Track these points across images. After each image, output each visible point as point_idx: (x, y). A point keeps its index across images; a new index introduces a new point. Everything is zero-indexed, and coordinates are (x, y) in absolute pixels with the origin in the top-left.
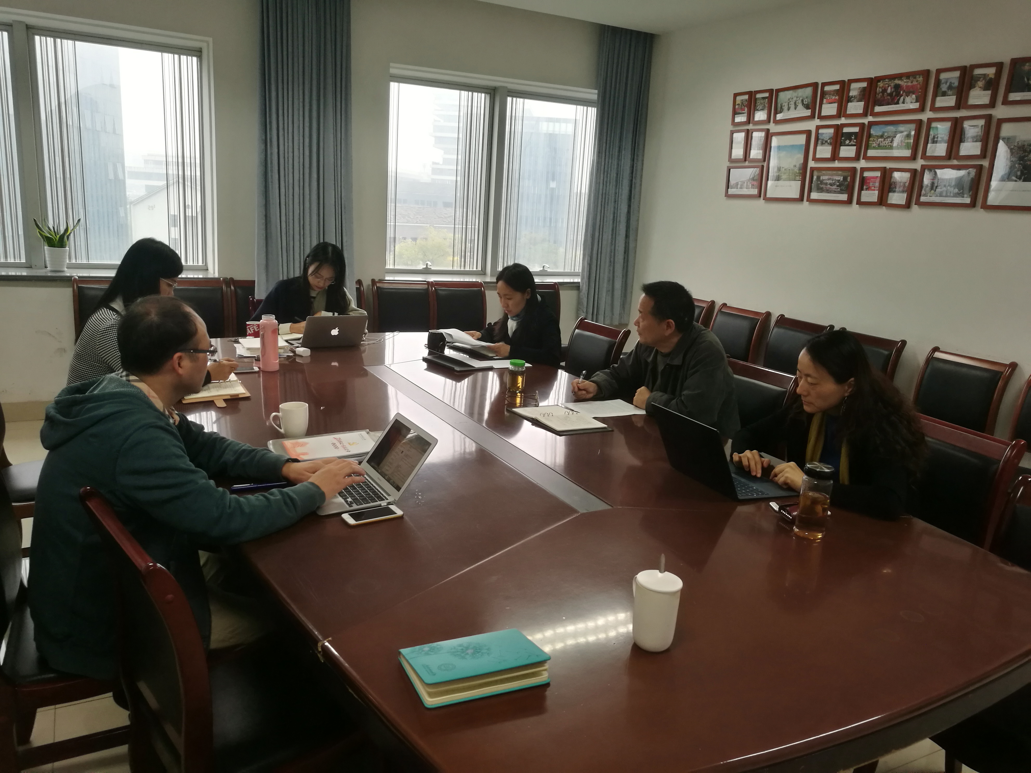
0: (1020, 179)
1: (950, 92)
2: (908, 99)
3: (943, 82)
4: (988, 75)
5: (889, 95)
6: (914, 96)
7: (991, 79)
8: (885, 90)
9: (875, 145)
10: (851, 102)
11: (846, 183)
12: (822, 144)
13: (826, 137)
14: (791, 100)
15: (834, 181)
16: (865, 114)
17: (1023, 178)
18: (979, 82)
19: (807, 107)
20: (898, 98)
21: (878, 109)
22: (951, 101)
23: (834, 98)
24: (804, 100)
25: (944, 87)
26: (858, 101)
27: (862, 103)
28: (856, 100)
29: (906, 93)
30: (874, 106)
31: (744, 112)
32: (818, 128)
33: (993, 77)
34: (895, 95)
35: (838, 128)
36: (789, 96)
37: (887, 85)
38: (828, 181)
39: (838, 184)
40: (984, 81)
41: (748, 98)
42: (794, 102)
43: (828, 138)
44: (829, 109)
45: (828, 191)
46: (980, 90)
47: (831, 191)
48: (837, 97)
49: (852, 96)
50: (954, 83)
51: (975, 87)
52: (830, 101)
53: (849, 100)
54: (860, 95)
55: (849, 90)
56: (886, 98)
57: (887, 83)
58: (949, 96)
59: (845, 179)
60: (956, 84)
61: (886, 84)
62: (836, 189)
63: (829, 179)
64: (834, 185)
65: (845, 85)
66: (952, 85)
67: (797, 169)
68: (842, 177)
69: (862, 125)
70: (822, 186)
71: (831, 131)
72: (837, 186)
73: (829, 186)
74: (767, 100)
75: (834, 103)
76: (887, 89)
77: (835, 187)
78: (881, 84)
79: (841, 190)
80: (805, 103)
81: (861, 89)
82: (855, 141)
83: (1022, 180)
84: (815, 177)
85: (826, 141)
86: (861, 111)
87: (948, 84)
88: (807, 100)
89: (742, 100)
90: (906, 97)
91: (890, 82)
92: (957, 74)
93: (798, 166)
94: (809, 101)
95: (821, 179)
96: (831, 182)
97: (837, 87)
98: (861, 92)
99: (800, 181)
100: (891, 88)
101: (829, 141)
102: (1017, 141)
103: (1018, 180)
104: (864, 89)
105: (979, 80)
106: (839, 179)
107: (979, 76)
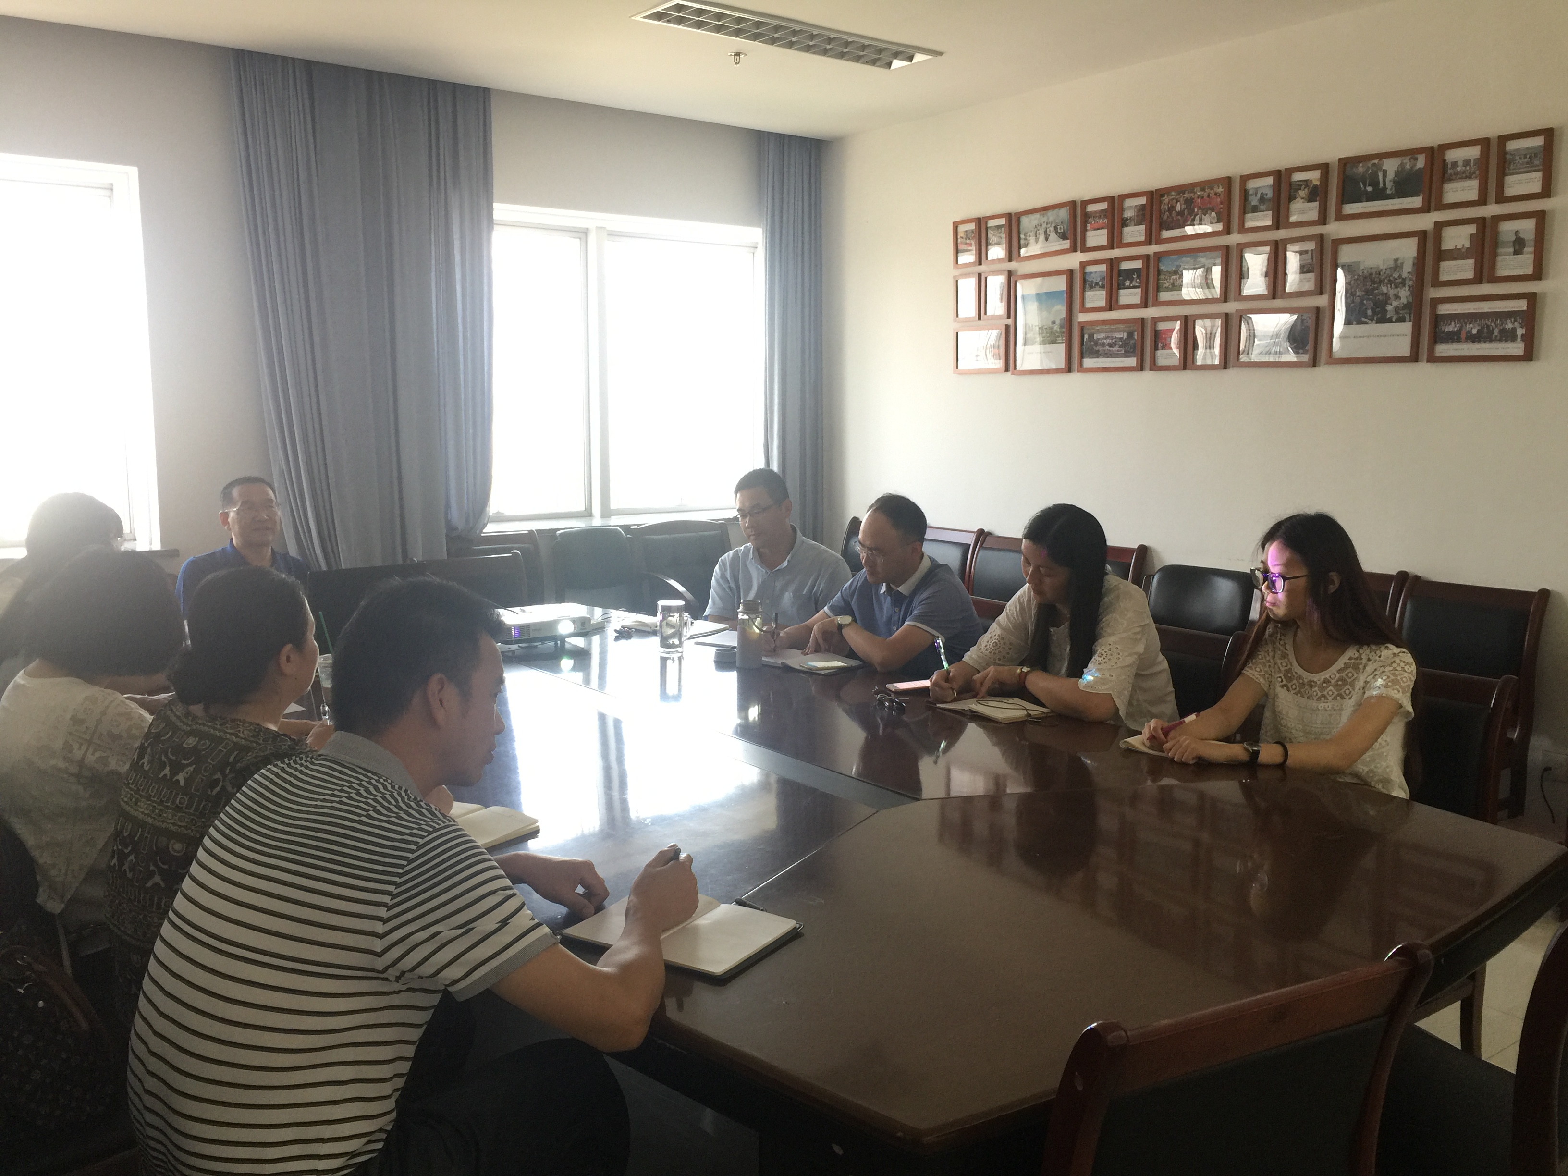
0: (1372, 320)
1: (1262, 207)
2: (1206, 218)
3: (1251, 192)
4: (1311, 181)
5: (1178, 214)
6: (1214, 214)
7: (1316, 187)
8: (1171, 208)
9: (1167, 285)
10: (1127, 226)
11: (1132, 342)
12: (1091, 287)
13: (1096, 279)
14: (1039, 228)
15: (1114, 340)
16: (1149, 242)
17: (1375, 318)
18: (1300, 191)
19: (1063, 236)
20: (1192, 217)
21: (1166, 234)
22: (1264, 219)
23: (1101, 221)
24: (1059, 227)
25: (1254, 201)
26: (1135, 225)
27: (1142, 228)
28: (1133, 223)
29: (1203, 210)
30: (1160, 230)
31: (970, 248)
32: (1083, 265)
33: (1318, 183)
34: (1187, 215)
35: (1112, 263)
36: (1035, 222)
37: (1175, 201)
38: (1105, 341)
39: (1120, 343)
40: (1306, 190)
41: (974, 228)
42: (1043, 230)
43: (1099, 279)
44: (1097, 237)
45: (1108, 355)
46: (1303, 202)
47: (1111, 354)
48: (1106, 221)
49: (1127, 218)
50: (1267, 194)
51: (1295, 198)
52: (1096, 226)
53: (1124, 223)
54: (1137, 216)
55: (1122, 210)
56: (1175, 219)
57: (1174, 197)
58: (1263, 211)
59: (1130, 335)
60: (1270, 194)
61: (1173, 199)
62: (1118, 351)
63: (1107, 338)
64: (1115, 345)
65: (1115, 203)
66: (1265, 196)
67: (1057, 326)
68: (1125, 335)
69: (1146, 258)
70: (1097, 348)
71: (1103, 268)
72: (1120, 347)
73: (1107, 348)
74: (1003, 229)
75: (1102, 228)
76: (1176, 206)
77: (1116, 348)
78: (1166, 199)
79: (1125, 351)
80: (1059, 231)
81: (1138, 207)
82: (1138, 280)
83: (1374, 322)
84: (1086, 336)
85: (1097, 284)
86: (1143, 239)
87: (1259, 195)
88: (1062, 227)
89: (966, 231)
90: (1203, 216)
91: (1178, 196)
92: (1270, 181)
93: (1058, 322)
94: (1065, 228)
95: (1095, 338)
96: (1110, 341)
97: (1104, 206)
98: (1139, 211)
99: (1064, 344)
100: (1181, 205)
101: (1100, 283)
102: (1362, 267)
103: (1370, 322)
104: (1142, 208)
105: (1300, 189)
106: (1122, 336)
107: (1300, 183)
